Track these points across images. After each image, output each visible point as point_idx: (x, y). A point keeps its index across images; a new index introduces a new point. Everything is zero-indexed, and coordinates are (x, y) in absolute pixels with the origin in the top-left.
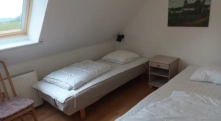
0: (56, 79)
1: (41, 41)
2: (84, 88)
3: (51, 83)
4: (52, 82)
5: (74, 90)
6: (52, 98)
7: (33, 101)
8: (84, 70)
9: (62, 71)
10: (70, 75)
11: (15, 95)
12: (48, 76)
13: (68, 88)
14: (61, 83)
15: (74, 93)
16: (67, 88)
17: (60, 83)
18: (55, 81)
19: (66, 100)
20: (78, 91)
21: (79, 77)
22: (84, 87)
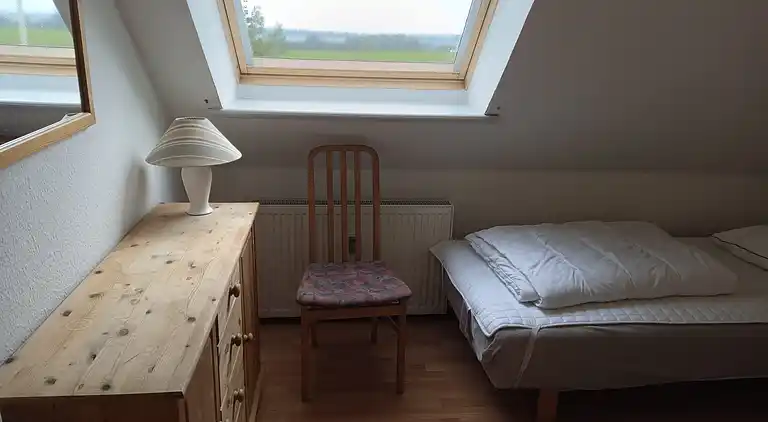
0: (498, 252)
1: (491, 114)
2: (578, 318)
3: (482, 259)
4: (486, 258)
5: (540, 308)
6: (465, 307)
7: (408, 292)
8: (611, 256)
9: (532, 232)
10: (549, 255)
11: (376, 255)
12: (480, 233)
13: (524, 296)
14: (509, 271)
15: (536, 320)
16: (518, 294)
17: (504, 268)
18: (495, 256)
19: (500, 329)
20: (553, 320)
21: (578, 272)
22: (582, 313)
